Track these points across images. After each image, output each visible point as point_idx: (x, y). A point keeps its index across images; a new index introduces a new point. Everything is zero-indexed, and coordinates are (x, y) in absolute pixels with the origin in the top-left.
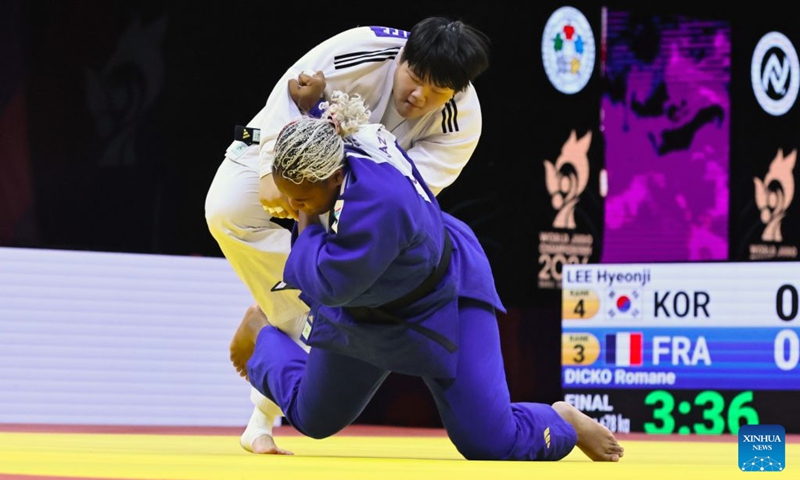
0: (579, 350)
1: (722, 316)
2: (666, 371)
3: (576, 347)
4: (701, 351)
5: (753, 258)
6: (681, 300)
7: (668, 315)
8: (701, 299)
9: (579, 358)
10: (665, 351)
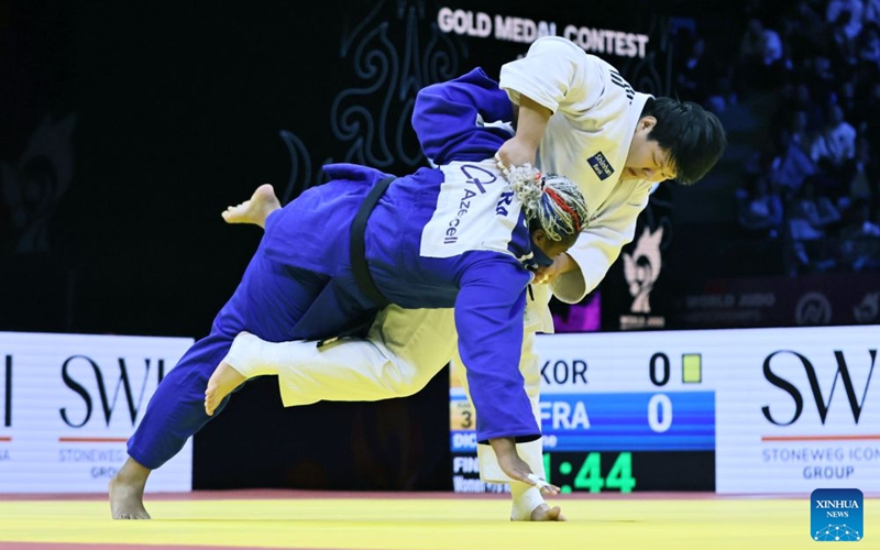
0: (466, 416)
1: (599, 382)
2: (548, 434)
3: (464, 413)
4: (580, 415)
5: (624, 327)
6: (561, 368)
7: (548, 382)
8: (580, 367)
9: (466, 423)
10: (547, 416)
